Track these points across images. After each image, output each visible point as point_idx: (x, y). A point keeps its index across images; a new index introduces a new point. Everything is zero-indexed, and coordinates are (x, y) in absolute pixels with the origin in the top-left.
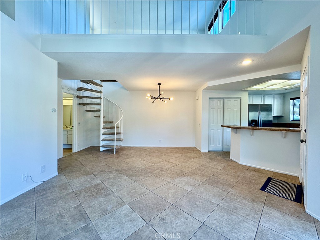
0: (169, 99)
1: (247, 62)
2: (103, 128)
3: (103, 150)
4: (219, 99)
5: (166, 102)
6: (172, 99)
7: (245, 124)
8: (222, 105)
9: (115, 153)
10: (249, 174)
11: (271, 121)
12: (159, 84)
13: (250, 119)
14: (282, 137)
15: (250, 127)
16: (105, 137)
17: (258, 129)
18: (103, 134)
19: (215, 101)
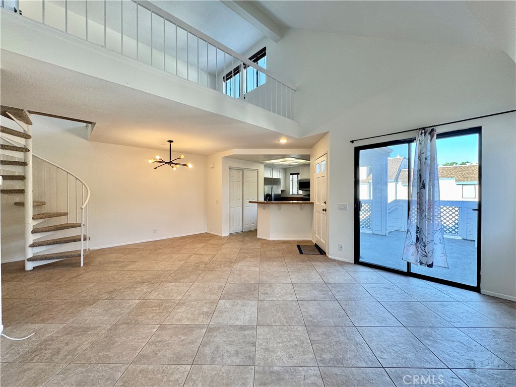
0: (186, 165)
1: (283, 141)
2: (33, 219)
3: (34, 268)
4: (238, 169)
5: (175, 169)
6: (190, 166)
7: (262, 199)
8: (241, 178)
9: (82, 265)
10: (284, 246)
11: (279, 195)
12: (171, 141)
13: (265, 194)
14: (301, 209)
15: (265, 202)
16: (38, 236)
17: (272, 203)
18: (34, 232)
19: (235, 171)
